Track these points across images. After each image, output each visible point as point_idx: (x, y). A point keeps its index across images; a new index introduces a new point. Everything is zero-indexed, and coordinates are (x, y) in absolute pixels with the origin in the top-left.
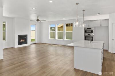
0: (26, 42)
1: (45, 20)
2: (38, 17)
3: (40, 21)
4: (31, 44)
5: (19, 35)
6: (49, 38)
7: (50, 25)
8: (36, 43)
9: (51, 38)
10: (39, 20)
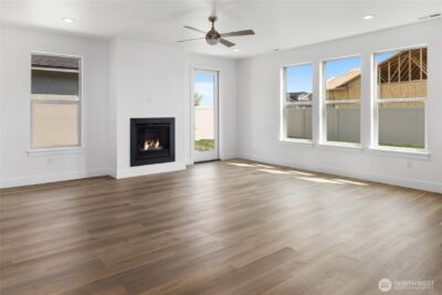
0: (167, 154)
1: (250, 32)
2: (213, 19)
3: (229, 44)
4: (196, 163)
5: (132, 120)
6: (283, 137)
7: (285, 68)
8: (218, 160)
9: (290, 137)
10: (218, 36)
